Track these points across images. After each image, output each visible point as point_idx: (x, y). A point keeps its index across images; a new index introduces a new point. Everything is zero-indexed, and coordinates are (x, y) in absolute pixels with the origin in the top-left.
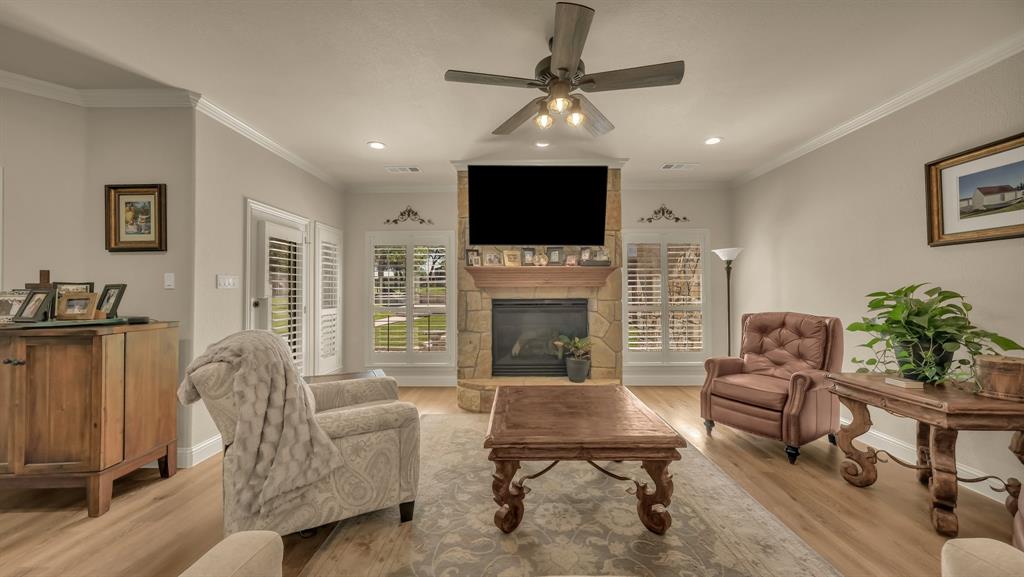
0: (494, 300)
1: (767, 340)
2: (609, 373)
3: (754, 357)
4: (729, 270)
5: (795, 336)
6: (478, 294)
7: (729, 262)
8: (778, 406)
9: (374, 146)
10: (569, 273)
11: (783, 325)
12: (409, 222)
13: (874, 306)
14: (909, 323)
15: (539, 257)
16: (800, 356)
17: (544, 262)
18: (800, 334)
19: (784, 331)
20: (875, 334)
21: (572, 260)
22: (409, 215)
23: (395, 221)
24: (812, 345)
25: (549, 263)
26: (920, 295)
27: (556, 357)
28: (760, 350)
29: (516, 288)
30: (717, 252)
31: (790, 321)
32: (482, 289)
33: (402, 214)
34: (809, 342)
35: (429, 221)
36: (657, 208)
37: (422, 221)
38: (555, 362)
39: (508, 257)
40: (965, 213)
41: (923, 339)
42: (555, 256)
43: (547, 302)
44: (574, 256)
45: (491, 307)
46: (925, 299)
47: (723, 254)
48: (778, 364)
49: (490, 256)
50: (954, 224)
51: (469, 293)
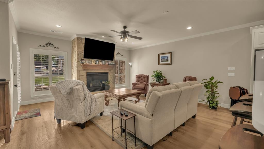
0: (87, 73)
1: (140, 79)
2: (113, 88)
3: (138, 82)
4: (131, 67)
5: (143, 78)
6: (83, 71)
7: (131, 65)
8: (144, 89)
9: (57, 26)
10: (106, 66)
11: (142, 76)
12: (49, 47)
13: (154, 73)
14: (158, 75)
15: (101, 62)
16: (144, 81)
17: (101, 64)
18: (144, 78)
19: (142, 77)
20: (154, 77)
21: (107, 64)
22: (49, 45)
23: (44, 46)
24: (146, 79)
25: (103, 64)
26: (158, 71)
27: (100, 86)
28: (139, 81)
29: (93, 70)
30: (129, 63)
31: (143, 76)
32: (84, 70)
33: (46, 44)
34: (145, 79)
35: (58, 48)
36: (118, 52)
37: (55, 48)
38: (101, 87)
39: (93, 62)
40: (162, 61)
41: (159, 77)
42: (103, 62)
43: (99, 73)
44: (107, 63)
45: (86, 75)
46: (159, 72)
47: (130, 64)
48: (141, 83)
49: (87, 61)
50: (161, 63)
51: (80, 71)
